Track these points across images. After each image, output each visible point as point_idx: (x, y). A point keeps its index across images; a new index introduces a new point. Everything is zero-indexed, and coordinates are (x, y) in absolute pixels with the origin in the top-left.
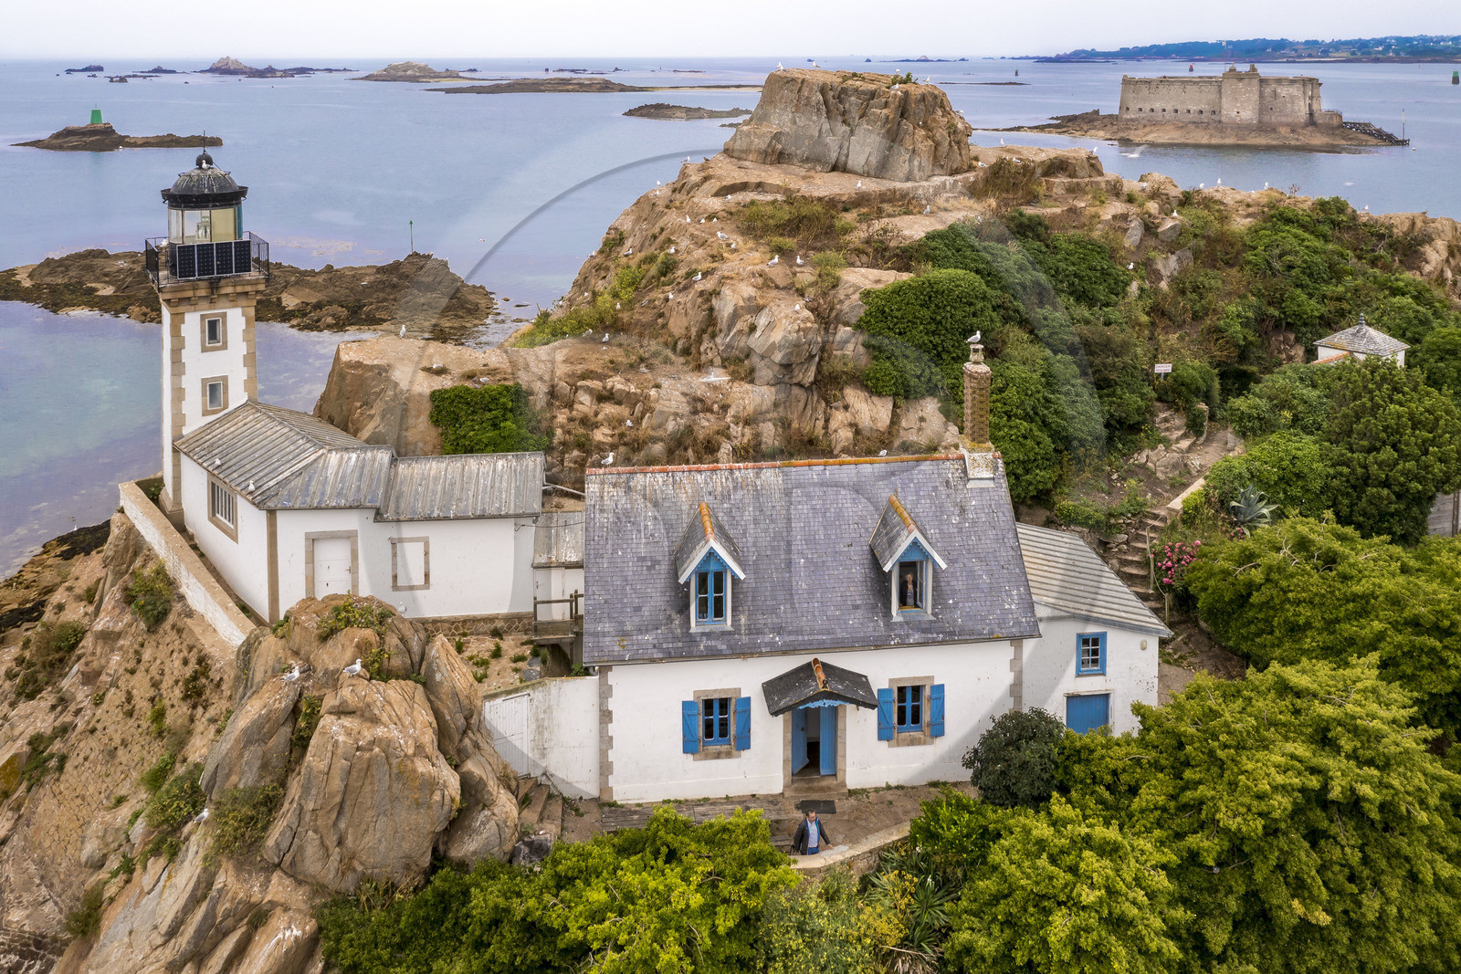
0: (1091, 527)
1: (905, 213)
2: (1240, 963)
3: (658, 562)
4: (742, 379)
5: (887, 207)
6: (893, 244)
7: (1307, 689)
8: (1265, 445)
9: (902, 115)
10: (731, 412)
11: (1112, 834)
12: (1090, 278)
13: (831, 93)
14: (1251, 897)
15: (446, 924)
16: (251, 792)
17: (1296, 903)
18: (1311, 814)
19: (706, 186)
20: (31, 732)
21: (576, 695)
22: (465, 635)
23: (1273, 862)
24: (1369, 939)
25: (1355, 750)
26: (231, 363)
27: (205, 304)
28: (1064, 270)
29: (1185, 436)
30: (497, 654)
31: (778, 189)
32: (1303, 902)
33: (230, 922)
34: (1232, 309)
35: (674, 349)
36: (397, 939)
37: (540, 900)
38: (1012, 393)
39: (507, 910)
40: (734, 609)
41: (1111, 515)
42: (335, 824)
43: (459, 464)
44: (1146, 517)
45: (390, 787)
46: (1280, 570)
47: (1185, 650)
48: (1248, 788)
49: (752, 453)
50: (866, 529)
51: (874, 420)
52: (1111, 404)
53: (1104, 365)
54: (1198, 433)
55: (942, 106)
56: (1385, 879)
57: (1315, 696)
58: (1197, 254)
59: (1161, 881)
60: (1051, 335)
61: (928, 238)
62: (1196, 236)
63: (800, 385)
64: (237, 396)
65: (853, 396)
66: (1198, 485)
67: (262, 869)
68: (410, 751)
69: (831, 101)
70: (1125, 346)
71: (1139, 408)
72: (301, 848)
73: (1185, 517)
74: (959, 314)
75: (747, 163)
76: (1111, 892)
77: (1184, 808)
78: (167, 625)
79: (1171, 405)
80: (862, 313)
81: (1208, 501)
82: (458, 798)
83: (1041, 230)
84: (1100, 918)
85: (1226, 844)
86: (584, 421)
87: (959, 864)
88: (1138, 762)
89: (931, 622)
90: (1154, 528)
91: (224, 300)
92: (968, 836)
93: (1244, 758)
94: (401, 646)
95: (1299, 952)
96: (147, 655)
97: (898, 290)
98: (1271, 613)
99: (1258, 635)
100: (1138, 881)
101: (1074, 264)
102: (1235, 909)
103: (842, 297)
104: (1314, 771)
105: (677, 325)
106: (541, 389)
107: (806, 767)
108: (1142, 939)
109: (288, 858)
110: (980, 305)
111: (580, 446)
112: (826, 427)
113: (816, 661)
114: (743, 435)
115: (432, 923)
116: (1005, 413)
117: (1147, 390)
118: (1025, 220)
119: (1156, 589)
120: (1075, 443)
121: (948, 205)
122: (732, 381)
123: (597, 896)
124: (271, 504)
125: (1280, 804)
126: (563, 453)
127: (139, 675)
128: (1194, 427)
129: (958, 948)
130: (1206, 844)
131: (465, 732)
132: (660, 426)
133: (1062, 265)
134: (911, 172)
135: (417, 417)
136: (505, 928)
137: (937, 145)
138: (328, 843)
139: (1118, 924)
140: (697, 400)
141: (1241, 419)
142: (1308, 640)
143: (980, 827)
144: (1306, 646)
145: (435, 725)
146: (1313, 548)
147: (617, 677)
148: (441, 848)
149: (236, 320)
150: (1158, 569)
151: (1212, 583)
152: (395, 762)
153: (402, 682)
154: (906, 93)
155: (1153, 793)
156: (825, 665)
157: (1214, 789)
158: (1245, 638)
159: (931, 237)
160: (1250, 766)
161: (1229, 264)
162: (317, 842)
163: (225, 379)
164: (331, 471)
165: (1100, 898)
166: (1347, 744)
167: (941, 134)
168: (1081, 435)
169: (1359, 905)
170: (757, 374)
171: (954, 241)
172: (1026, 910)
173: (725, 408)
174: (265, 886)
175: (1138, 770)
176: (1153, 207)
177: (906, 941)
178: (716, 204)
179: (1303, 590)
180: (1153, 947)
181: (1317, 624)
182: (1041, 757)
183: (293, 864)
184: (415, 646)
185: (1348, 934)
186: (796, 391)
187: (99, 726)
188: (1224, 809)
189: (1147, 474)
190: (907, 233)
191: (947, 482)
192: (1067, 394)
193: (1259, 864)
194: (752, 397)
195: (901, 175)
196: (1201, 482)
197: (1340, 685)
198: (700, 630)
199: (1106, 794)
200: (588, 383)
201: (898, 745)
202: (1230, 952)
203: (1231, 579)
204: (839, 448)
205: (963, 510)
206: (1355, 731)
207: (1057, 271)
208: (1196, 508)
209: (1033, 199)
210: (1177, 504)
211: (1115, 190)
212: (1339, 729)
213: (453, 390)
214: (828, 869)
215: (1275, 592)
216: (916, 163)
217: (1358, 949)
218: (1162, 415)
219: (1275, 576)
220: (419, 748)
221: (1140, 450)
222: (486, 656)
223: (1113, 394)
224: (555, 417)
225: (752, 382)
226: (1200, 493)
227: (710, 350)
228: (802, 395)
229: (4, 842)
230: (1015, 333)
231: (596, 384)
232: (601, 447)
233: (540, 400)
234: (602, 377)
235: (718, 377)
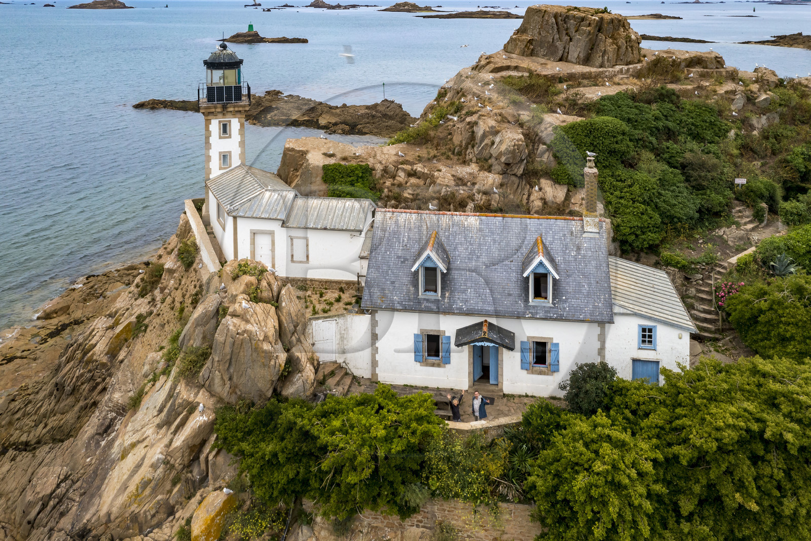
0: (680, 269)
1: (594, 85)
2: (701, 524)
3: (407, 260)
4: (485, 170)
5: (585, 82)
6: (580, 102)
7: (769, 373)
8: (799, 231)
9: (599, 31)
10: (477, 187)
11: (626, 437)
12: (702, 127)
13: (560, 18)
14: (711, 486)
15: (271, 426)
16: (198, 349)
17: (737, 495)
18: (754, 446)
19: (487, 67)
20: (138, 312)
21: (359, 324)
22: (326, 289)
23: (724, 467)
24: (787, 525)
25: (791, 412)
26: (232, 145)
27: (220, 115)
28: (685, 121)
29: (750, 222)
30: (338, 300)
31: (524, 69)
32: (742, 495)
33: (180, 409)
34: (798, 149)
35: (453, 153)
36: (247, 430)
37: (310, 420)
38: (636, 188)
39: (295, 423)
40: (442, 288)
41: (692, 263)
42: (228, 369)
43: (327, 202)
44: (716, 266)
45: (252, 355)
46: (780, 303)
47: (730, 346)
48: (711, 423)
49: (484, 209)
50: (522, 253)
51: (555, 197)
52: (702, 199)
53: (700, 176)
54: (761, 221)
55: (624, 26)
56: (801, 492)
57: (774, 377)
58: (782, 116)
59: (648, 467)
60: (670, 158)
61: (601, 99)
62: (780, 105)
63: (515, 175)
64: (236, 161)
65: (545, 183)
66: (751, 250)
67: (197, 386)
68: (261, 338)
69: (560, 22)
70: (715, 167)
71: (720, 203)
72: (213, 379)
73: (738, 268)
74: (607, 142)
75: (514, 56)
76: (615, 467)
77: (675, 429)
78: (192, 269)
79: (743, 202)
80: (553, 138)
81: (755, 261)
82: (283, 365)
83: (674, 98)
84: (606, 481)
85: (696, 454)
86: (400, 185)
87: (540, 440)
88: (653, 399)
89: (551, 307)
90: (719, 273)
91: (230, 114)
92: (548, 426)
93: (713, 406)
94: (267, 287)
95: (740, 525)
96: (183, 283)
98: (771, 328)
99: (762, 341)
100: (634, 465)
101: (692, 118)
102: (699, 492)
103: (543, 129)
104: (758, 420)
105: (457, 139)
106: (379, 167)
107: (481, 378)
108: (631, 497)
109: (207, 383)
110: (620, 137)
111: (396, 199)
112: (528, 199)
113: (486, 321)
114: (481, 200)
115: (264, 425)
116: (632, 199)
117: (728, 193)
118: (664, 92)
119: (715, 308)
120: (675, 220)
121: (621, 82)
122: (480, 170)
123: (337, 423)
124: (234, 214)
125: (729, 435)
126: (387, 201)
127: (179, 290)
128: (758, 216)
129: (530, 485)
130: (683, 452)
131: (293, 334)
132: (439, 192)
133: (685, 118)
134: (603, 62)
135: (316, 177)
136: (294, 432)
137: (619, 48)
138: (225, 378)
139: (617, 487)
140: (460, 179)
141: (786, 214)
142: (791, 347)
143: (556, 422)
144: (789, 350)
145: (277, 327)
146: (805, 293)
147: (381, 317)
148: (279, 389)
149: (235, 124)
150: (717, 297)
151: (739, 307)
152: (254, 342)
153: (265, 304)
154: (602, 19)
155: (657, 418)
156: (490, 324)
157: (692, 421)
158: (756, 342)
159: (603, 99)
160: (714, 411)
161: (803, 123)
162: (220, 377)
163: (230, 152)
164: (265, 201)
165: (607, 471)
166: (785, 408)
167: (622, 42)
168: (678, 215)
169: (781, 504)
170: (493, 168)
171: (617, 101)
172: (567, 470)
173: (474, 184)
174: (196, 395)
175: (653, 404)
176: (755, 87)
177: (504, 476)
178: (491, 76)
179: (792, 317)
180: (636, 503)
181: (798, 338)
182: (597, 388)
183: (209, 386)
184: (275, 288)
185: (772, 520)
186: (513, 178)
187: (161, 313)
188: (695, 433)
189: (722, 243)
190: (589, 96)
191: (572, 233)
192: (673, 191)
193: (714, 469)
194: (491, 179)
195: (597, 64)
196: (754, 249)
197: (792, 373)
198: (423, 297)
199: (630, 415)
200: (405, 166)
201: (533, 373)
202: (696, 517)
203: (750, 306)
204: (534, 211)
205: (579, 248)
206: (793, 401)
207: (681, 121)
208: (746, 264)
209: (676, 80)
210: (734, 260)
211: (733, 76)
212: (782, 398)
213: (334, 165)
214: (472, 432)
215: (774, 316)
216: (606, 58)
217: (778, 530)
218: (738, 209)
219: (775, 307)
220: (266, 338)
221: (720, 227)
222: (333, 300)
223: (705, 194)
224: (385, 183)
225: (490, 172)
226: (750, 255)
227: (471, 154)
228: (516, 180)
229: (122, 362)
230: (647, 155)
231: (408, 167)
232: (406, 200)
233: (378, 173)
234: (412, 164)
235: (473, 168)
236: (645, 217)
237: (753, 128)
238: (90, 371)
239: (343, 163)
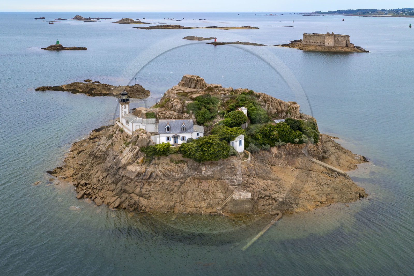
0: (206, 126)
5: (194, 93)
6: (192, 98)
16: (134, 141)
20: (111, 142)
26: (127, 110)
27: (124, 104)
29: (219, 118)
31: (182, 90)
35: (169, 109)
40: (170, 130)
41: (208, 125)
42: (141, 143)
43: (148, 119)
44: (212, 125)
49: (175, 119)
50: (181, 125)
51: (187, 116)
53: (212, 111)
54: (221, 118)
60: (207, 108)
61: (196, 97)
63: (180, 113)
64: (127, 113)
65: (185, 114)
66: (217, 123)
70: (215, 109)
71: (215, 115)
73: (215, 125)
75: (180, 86)
78: (123, 133)
86: (160, 116)
91: (126, 104)
96: (122, 135)
97: (190, 104)
103: (185, 104)
105: (170, 106)
109: (137, 145)
110: (197, 105)
111: (159, 118)
112: (182, 116)
113: (176, 134)
114: (174, 117)
116: (199, 116)
117: (216, 113)
120: (207, 119)
121: (201, 93)
124: (133, 122)
126: (157, 118)
132: (167, 116)
135: (144, 115)
140: (171, 114)
149: (127, 106)
162: (139, 144)
164: (137, 120)
170: (176, 111)
171: (199, 98)
173: (173, 115)
174: (136, 147)
178: (175, 92)
189: (214, 122)
190: (194, 97)
191: (188, 121)
192: (207, 114)
194: (176, 113)
204: (183, 118)
205: (189, 123)
218: (218, 116)
221: (214, 119)
223: (212, 114)
227: (172, 109)
229: (110, 151)
230: (203, 108)
231: (161, 112)
232: (161, 118)
233: (156, 114)
234: (162, 112)
235: (173, 112)
236: (201, 118)
238: (103, 153)
239: (149, 112)
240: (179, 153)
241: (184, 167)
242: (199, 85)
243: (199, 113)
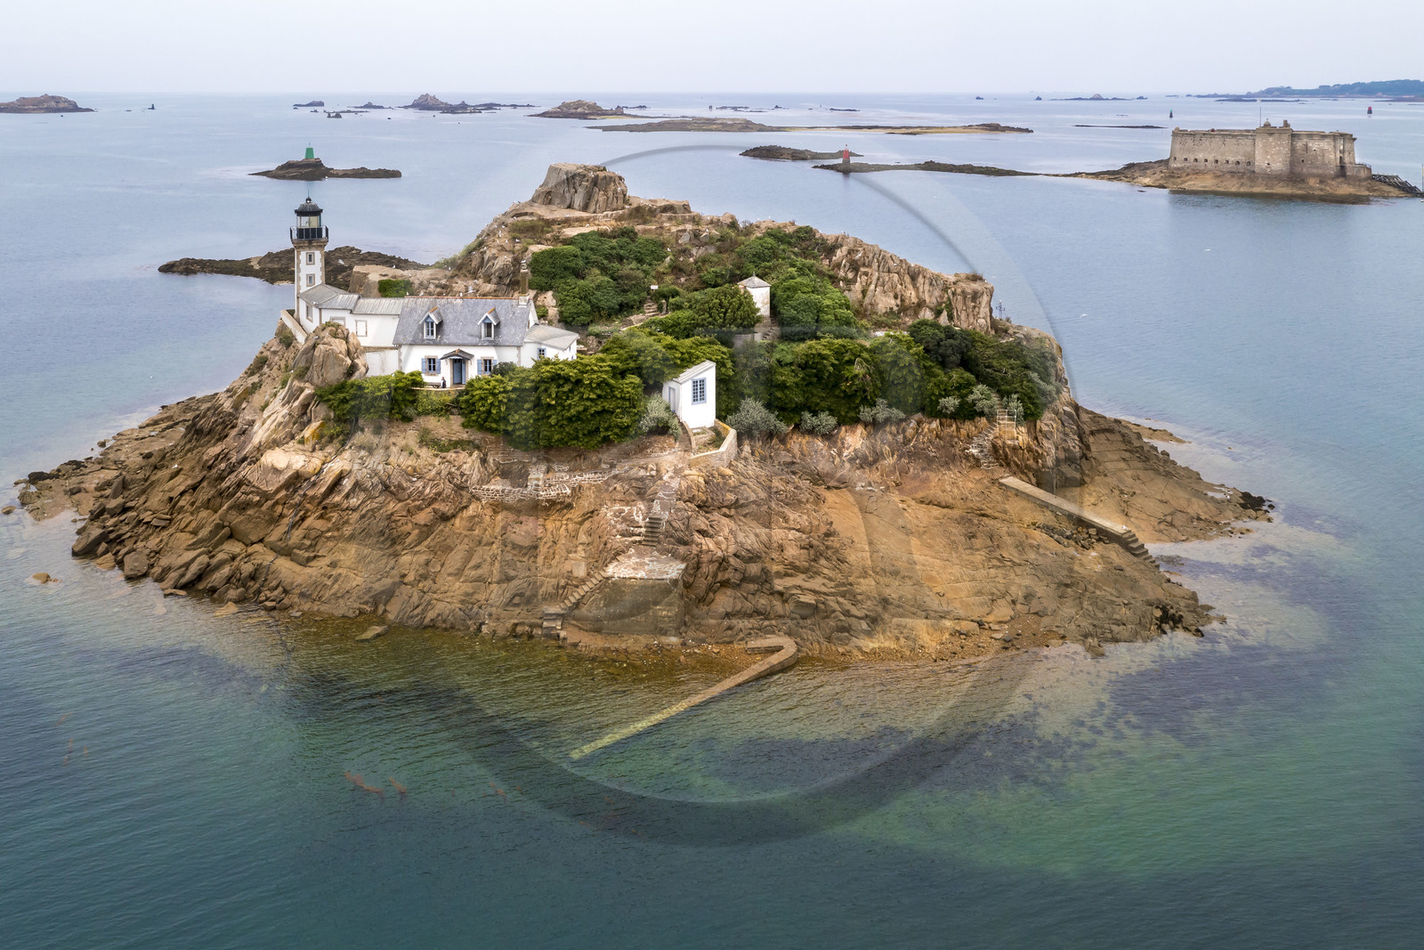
6: (561, 237)
26: (316, 269)
27: (307, 248)
29: (654, 312)
31: (536, 215)
35: (470, 273)
38: (577, 290)
43: (380, 300)
52: (624, 298)
53: (625, 284)
54: (661, 311)
64: (318, 281)
70: (636, 278)
71: (637, 300)
74: (563, 261)
78: (291, 346)
80: (531, 260)
91: (314, 247)
96: (285, 356)
97: (543, 252)
103: (526, 255)
105: (475, 264)
106: (417, 282)
110: (571, 258)
122: (484, 283)
128: (658, 307)
135: (373, 287)
140: (469, 287)
149: (317, 254)
159: (578, 235)
163: (314, 275)
164: (339, 300)
168: (604, 307)
170: (491, 281)
190: (568, 233)
192: (604, 292)
194: (489, 287)
198: (426, 338)
213: (387, 279)
218: (648, 304)
221: (632, 315)
223: (627, 295)
224: (420, 291)
225: (488, 283)
227: (479, 272)
228: (505, 287)
229: (244, 409)
230: (596, 271)
231: (435, 281)
233: (416, 286)
234: (440, 280)
235: (479, 282)
236: (580, 307)
237: (691, 255)
238: (221, 418)
239: (393, 280)
240: (452, 414)
241: (465, 463)
242: (600, 197)
243: (573, 286)
